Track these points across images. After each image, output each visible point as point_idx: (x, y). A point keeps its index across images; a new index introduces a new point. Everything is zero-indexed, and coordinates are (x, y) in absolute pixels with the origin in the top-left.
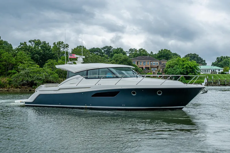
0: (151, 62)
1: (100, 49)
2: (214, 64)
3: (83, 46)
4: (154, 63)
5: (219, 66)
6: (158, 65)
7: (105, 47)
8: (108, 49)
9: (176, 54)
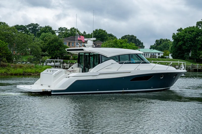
1: (24, 27)
2: (152, 47)
3: (5, 23)
5: (158, 49)
7: (30, 25)
8: (34, 27)
9: (111, 35)
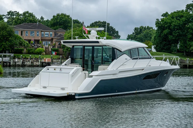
0: (42, 31)
4: (46, 34)
5: (137, 40)
6: (52, 37)
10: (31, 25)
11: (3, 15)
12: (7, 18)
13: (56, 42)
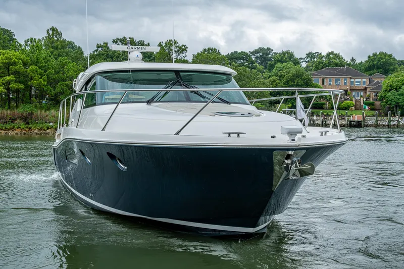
0: (351, 78)
1: (247, 54)
3: (215, 49)
4: (357, 82)
6: (366, 85)
7: (258, 50)
8: (263, 54)
10: (336, 69)
11: (301, 59)
12: (306, 61)
13: (371, 93)
